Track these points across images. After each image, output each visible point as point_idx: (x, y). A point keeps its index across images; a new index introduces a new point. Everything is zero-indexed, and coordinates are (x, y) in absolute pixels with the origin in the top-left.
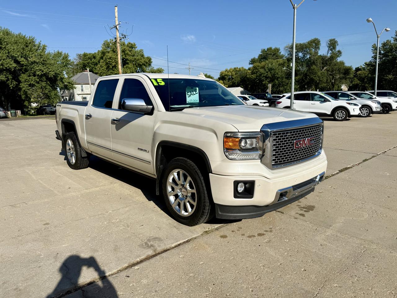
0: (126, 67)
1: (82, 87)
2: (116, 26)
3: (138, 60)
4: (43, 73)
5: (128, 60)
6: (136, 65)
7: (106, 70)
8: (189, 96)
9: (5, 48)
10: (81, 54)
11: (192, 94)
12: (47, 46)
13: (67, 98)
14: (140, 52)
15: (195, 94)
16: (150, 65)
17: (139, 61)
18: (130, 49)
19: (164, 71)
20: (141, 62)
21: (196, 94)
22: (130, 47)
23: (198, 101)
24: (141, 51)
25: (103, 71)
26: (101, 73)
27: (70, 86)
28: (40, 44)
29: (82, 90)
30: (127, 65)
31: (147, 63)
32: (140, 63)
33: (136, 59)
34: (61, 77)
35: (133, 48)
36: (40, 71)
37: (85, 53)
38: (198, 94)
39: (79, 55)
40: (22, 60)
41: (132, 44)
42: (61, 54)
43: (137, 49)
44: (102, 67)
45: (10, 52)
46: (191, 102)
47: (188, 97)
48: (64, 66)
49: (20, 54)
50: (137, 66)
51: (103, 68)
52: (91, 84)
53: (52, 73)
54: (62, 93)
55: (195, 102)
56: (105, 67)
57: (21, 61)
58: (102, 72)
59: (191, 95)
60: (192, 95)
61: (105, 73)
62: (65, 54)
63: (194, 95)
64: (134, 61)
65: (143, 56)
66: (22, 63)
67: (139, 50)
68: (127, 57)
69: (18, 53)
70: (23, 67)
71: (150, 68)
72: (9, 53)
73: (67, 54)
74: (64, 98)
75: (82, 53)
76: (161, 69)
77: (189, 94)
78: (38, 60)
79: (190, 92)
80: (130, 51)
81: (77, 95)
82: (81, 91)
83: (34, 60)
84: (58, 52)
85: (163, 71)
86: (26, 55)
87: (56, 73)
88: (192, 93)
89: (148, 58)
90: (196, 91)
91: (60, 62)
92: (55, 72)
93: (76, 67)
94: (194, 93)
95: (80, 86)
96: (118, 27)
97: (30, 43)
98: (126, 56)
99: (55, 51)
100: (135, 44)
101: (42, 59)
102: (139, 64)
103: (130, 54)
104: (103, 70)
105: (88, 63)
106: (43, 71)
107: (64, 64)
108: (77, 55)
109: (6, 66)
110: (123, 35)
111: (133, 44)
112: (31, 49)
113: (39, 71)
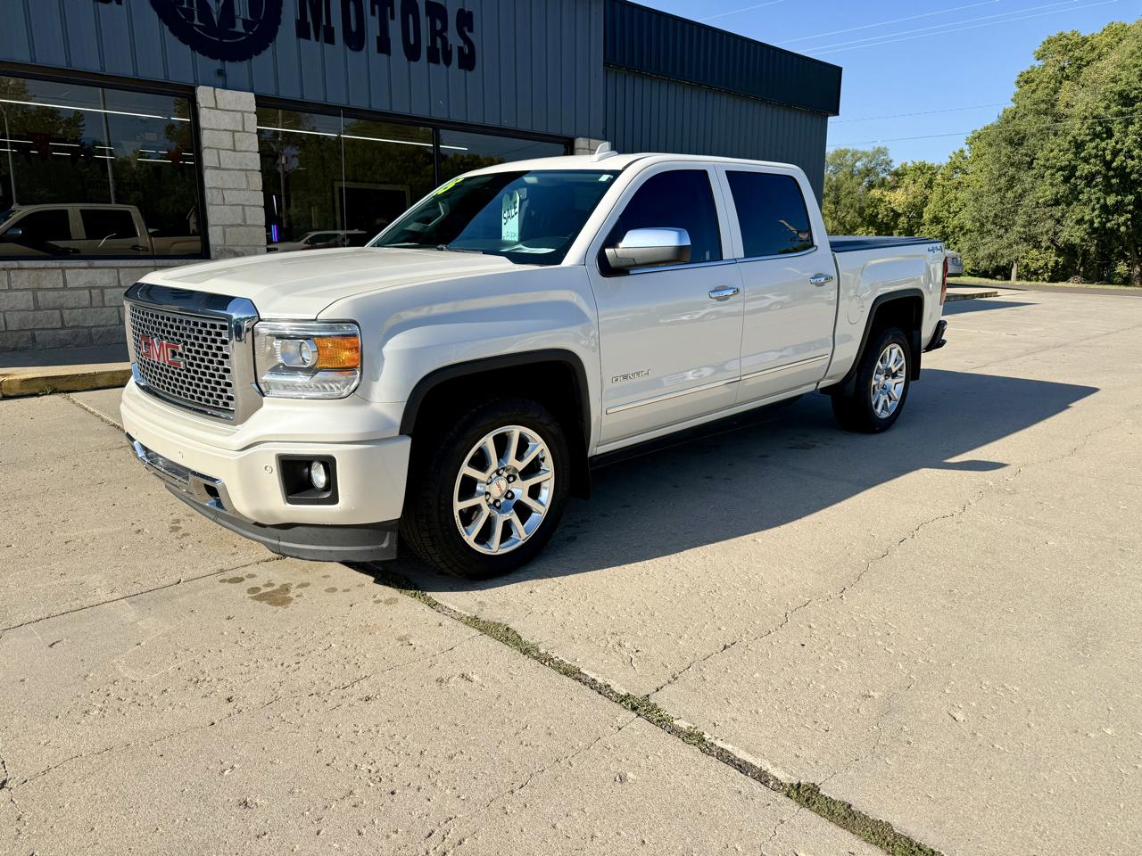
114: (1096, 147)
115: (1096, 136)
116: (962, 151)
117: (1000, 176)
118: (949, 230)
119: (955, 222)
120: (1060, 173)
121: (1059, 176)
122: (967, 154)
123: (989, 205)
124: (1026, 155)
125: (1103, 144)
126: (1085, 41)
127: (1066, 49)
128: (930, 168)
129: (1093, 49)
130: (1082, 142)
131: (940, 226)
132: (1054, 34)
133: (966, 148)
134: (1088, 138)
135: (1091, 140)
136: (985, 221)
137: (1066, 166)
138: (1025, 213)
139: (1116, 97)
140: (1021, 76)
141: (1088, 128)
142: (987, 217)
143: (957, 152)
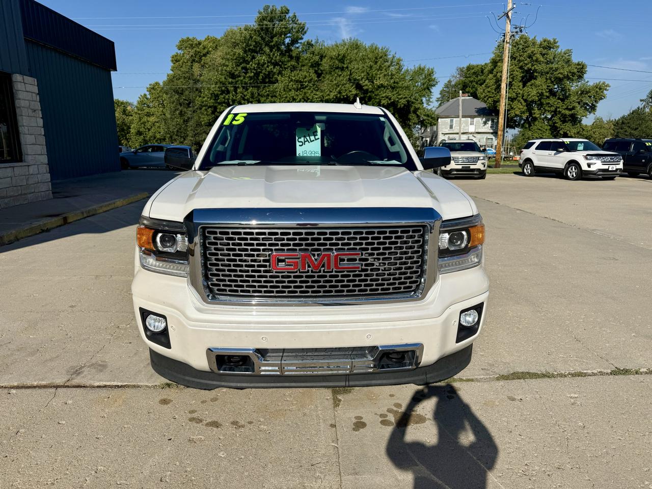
0: (531, 85)
1: (452, 121)
2: (507, 14)
3: (557, 69)
4: (389, 102)
5: (537, 72)
6: (550, 79)
7: (493, 91)
8: (301, 144)
9: (347, 67)
10: (463, 68)
11: (307, 141)
12: (402, 60)
13: (428, 139)
14: (565, 54)
15: (314, 140)
16: (580, 77)
17: (557, 73)
18: (544, 51)
19: (610, 87)
20: (561, 73)
21: (316, 139)
22: (544, 48)
23: (319, 154)
24: (568, 52)
25: (488, 94)
26: (485, 97)
27: (428, 120)
28: (394, 57)
29: (451, 127)
30: (533, 81)
31: (573, 74)
32: (560, 75)
33: (552, 68)
34: (415, 107)
35: (551, 48)
36: (387, 99)
37: (470, 65)
38: (320, 140)
39: (460, 68)
40: (366, 84)
41: (549, 42)
42: (423, 70)
43: (559, 50)
44: (489, 87)
45: (353, 73)
46: (305, 155)
47: (300, 146)
48: (425, 89)
49: (364, 76)
50: (552, 82)
51: (489, 90)
52: (462, 117)
53: (403, 101)
54: (423, 131)
55: (313, 155)
56: (494, 87)
57: (364, 86)
58: (487, 96)
59: (305, 142)
60: (307, 143)
61: (491, 97)
62: (429, 70)
63: (311, 141)
64: (548, 73)
65: (568, 62)
66: (365, 88)
67: (563, 51)
68: (535, 66)
69: (363, 74)
70: (368, 94)
71: (580, 83)
72: (351, 74)
73: (432, 70)
74: (424, 139)
75: (465, 65)
76: (604, 83)
77: (302, 139)
78: (386, 82)
79: (305, 137)
80: (543, 55)
81: (441, 135)
82: (449, 129)
83: (381, 82)
84: (420, 68)
85: (608, 88)
86: (372, 75)
87: (408, 101)
88: (308, 138)
89: (579, 64)
90: (315, 136)
91: (419, 84)
92: (407, 99)
93: (454, 89)
94: (312, 138)
95: (448, 120)
96: (510, 14)
97: (381, 58)
98: (533, 65)
99: (416, 66)
100: (556, 41)
101: (392, 81)
102: (556, 78)
103: (542, 59)
104: (489, 92)
105: (471, 82)
106: (390, 99)
107: (425, 86)
108: (458, 70)
109: (344, 94)
110: (516, 28)
111: (552, 41)
112: (380, 66)
113: (385, 100)
114: (224, 98)
115: (223, 92)
116: (145, 95)
117: (175, 110)
118: (147, 139)
119: (150, 134)
120: (210, 109)
121: (210, 110)
122: (148, 96)
123: (173, 126)
124: (185, 100)
125: (227, 97)
126: (200, 43)
127: (192, 46)
128: (122, 103)
129: (204, 48)
130: (217, 94)
131: (142, 136)
132: (185, 38)
133: (147, 93)
134: (219, 93)
135: (221, 94)
136: (172, 134)
137: (212, 106)
138: (192, 130)
139: (228, 74)
140: (173, 57)
141: (219, 88)
142: (173, 132)
143: (143, 95)
